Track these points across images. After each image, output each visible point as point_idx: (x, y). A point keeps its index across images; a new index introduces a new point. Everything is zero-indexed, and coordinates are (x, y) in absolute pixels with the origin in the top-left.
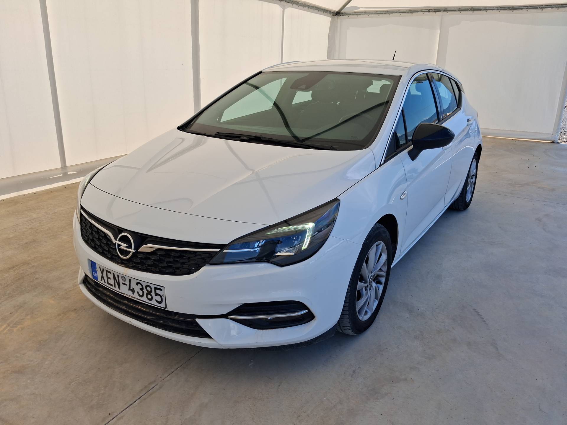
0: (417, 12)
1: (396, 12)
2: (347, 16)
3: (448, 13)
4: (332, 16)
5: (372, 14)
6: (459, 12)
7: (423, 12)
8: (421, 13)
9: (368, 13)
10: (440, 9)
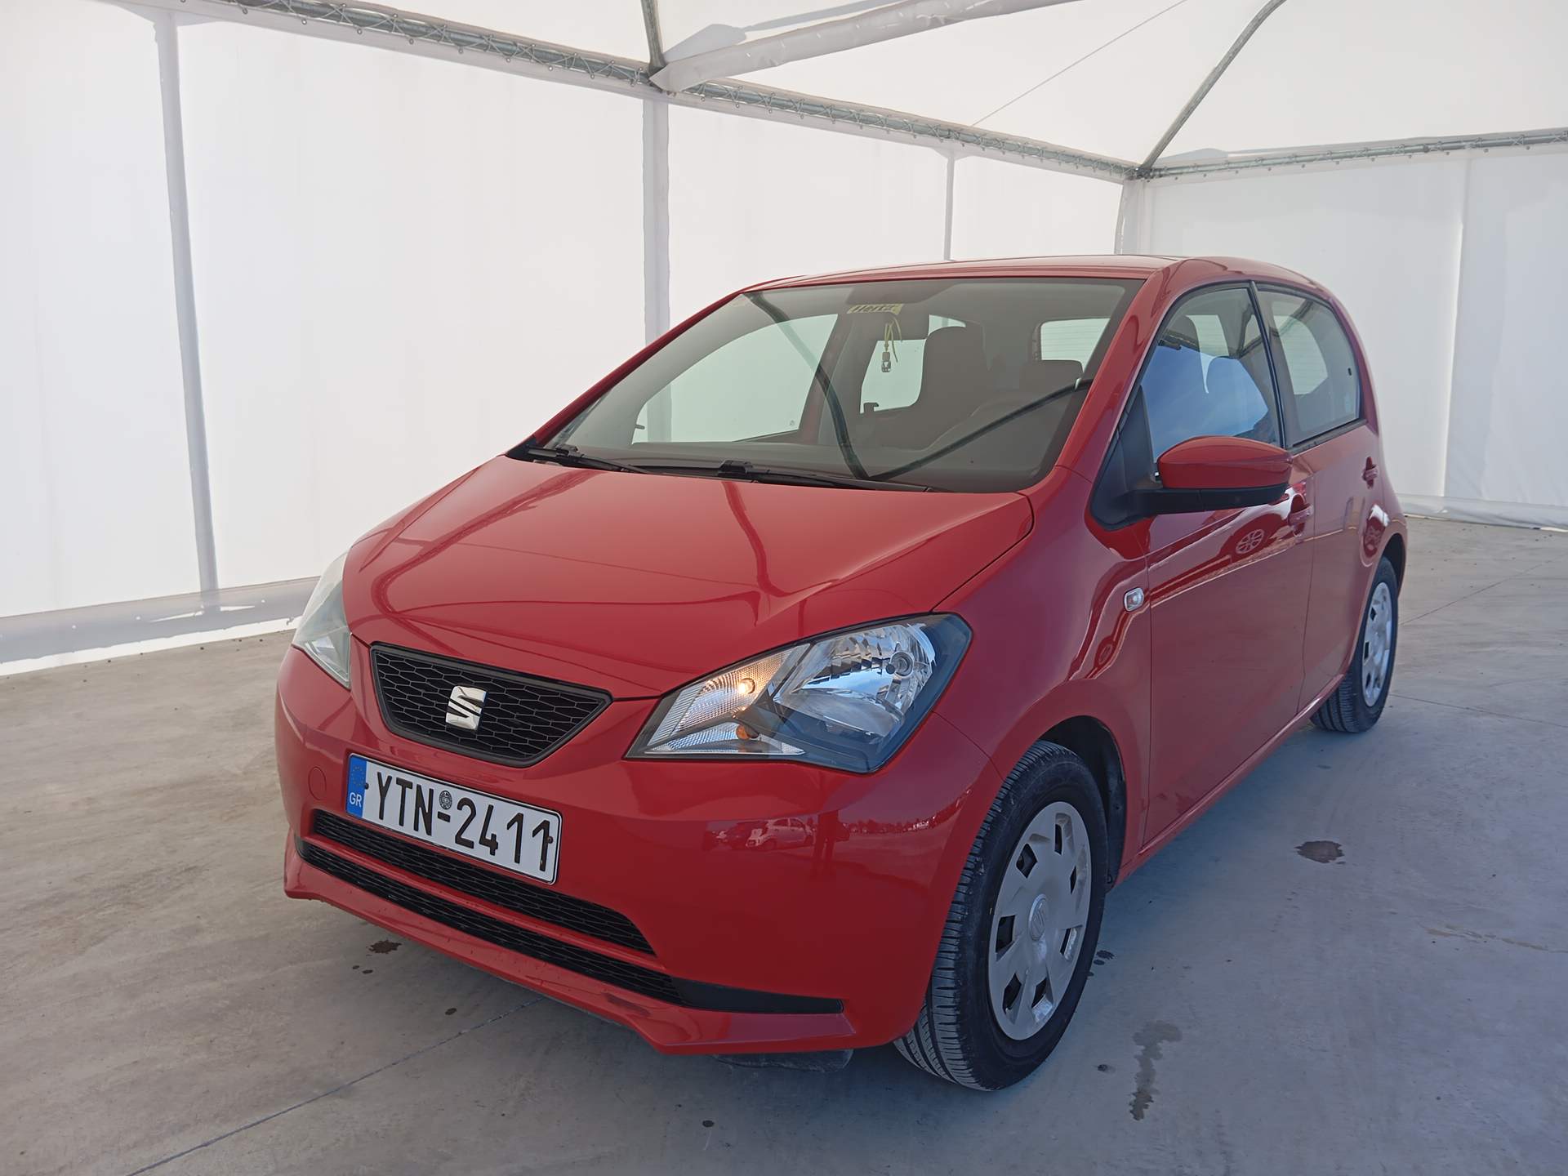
0: (1391, 153)
1: (1321, 156)
2: (1172, 178)
3: (1487, 150)
4: (1127, 181)
5: (1247, 167)
6: (1522, 149)
7: (1406, 152)
8: (1403, 157)
9: (1236, 165)
10: (1460, 142)
